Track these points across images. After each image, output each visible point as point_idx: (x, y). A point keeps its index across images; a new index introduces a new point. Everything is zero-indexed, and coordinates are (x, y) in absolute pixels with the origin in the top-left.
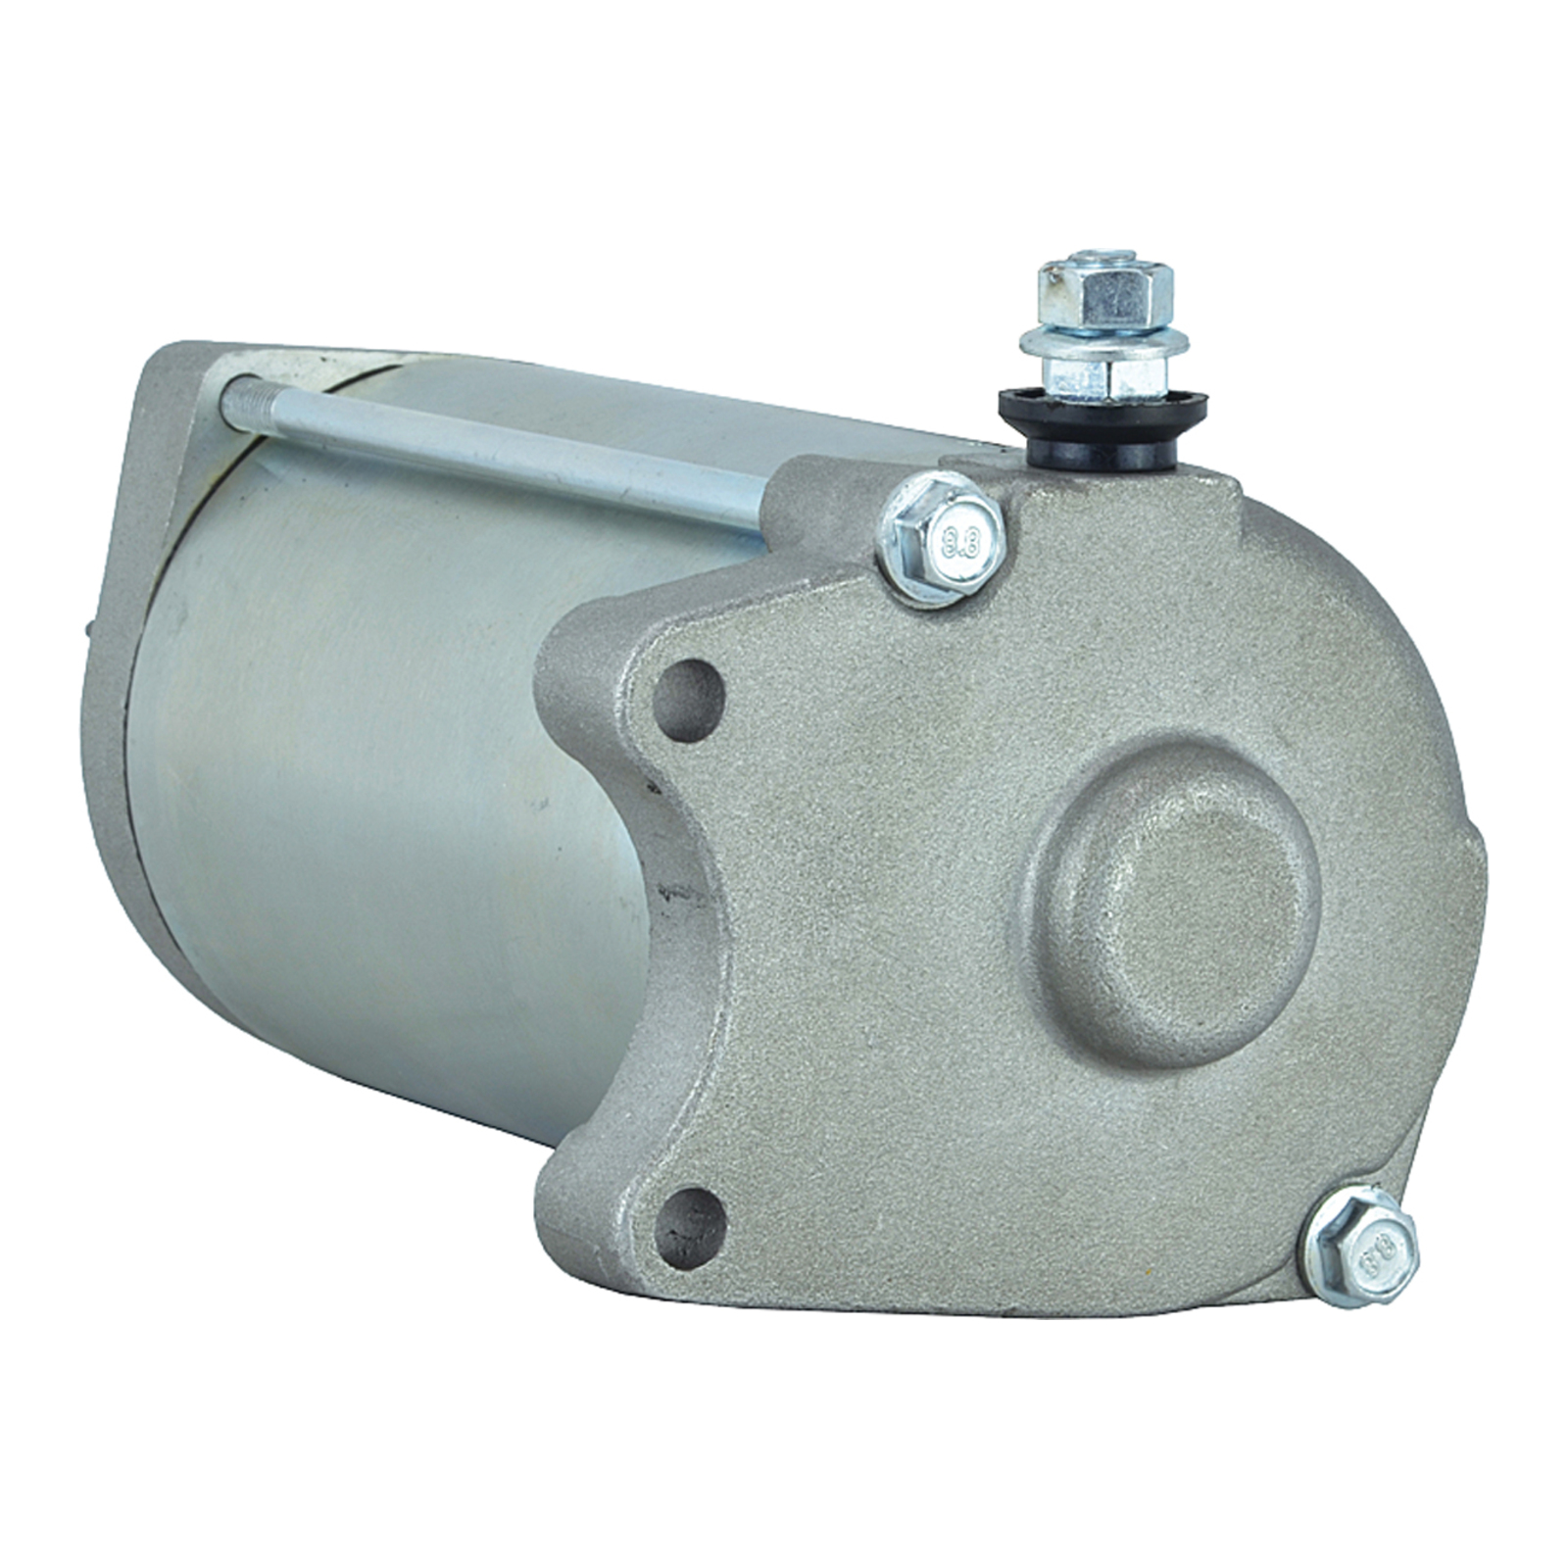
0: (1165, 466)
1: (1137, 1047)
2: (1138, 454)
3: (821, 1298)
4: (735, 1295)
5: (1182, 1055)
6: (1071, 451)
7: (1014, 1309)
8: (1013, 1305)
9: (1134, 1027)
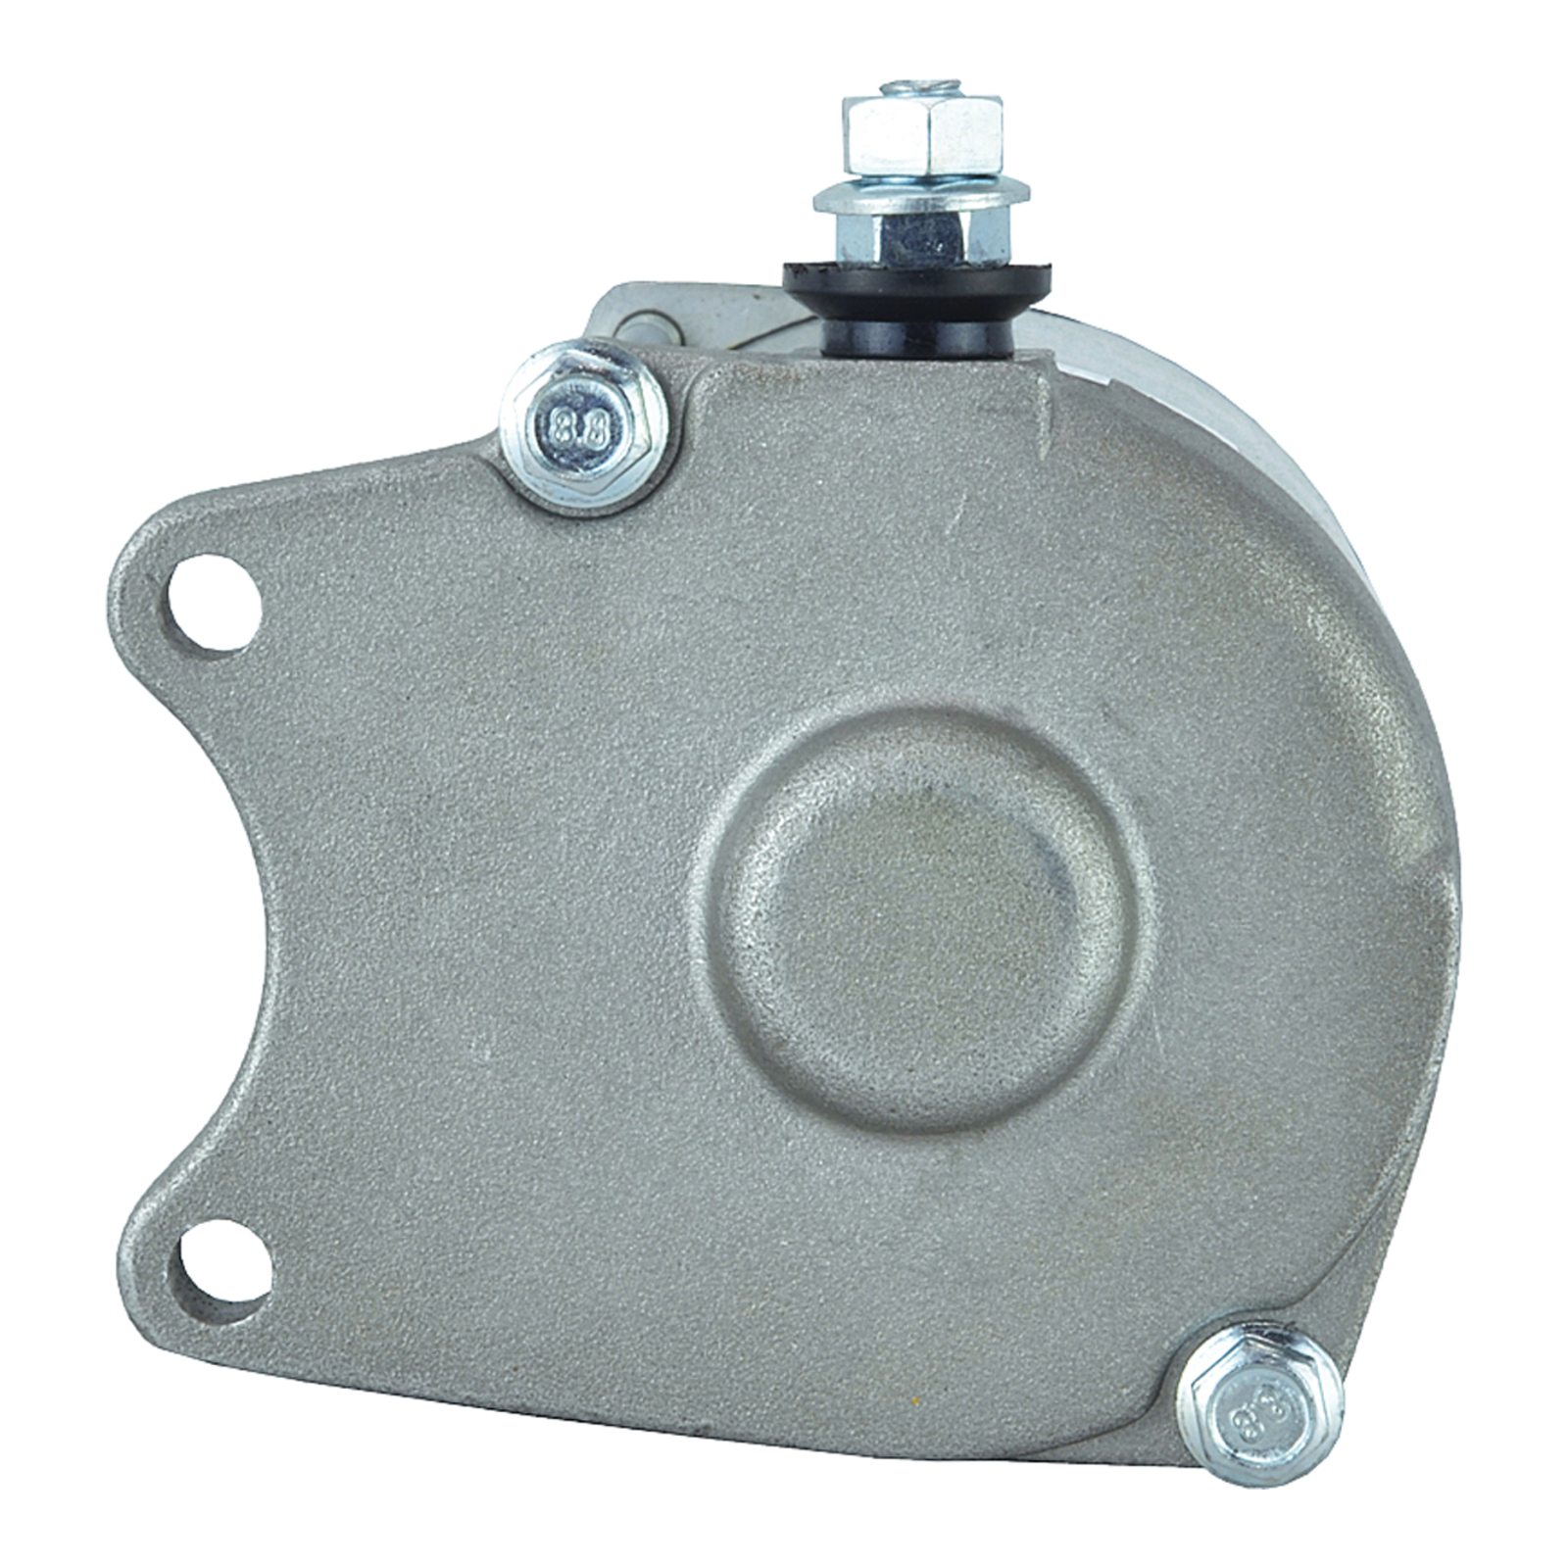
0: (996, 351)
1: (825, 1095)
2: (964, 335)
3: (412, 1382)
4: (285, 1364)
5: (893, 1111)
6: (878, 334)
7: (707, 1427)
8: (704, 1422)
9: (812, 1067)
